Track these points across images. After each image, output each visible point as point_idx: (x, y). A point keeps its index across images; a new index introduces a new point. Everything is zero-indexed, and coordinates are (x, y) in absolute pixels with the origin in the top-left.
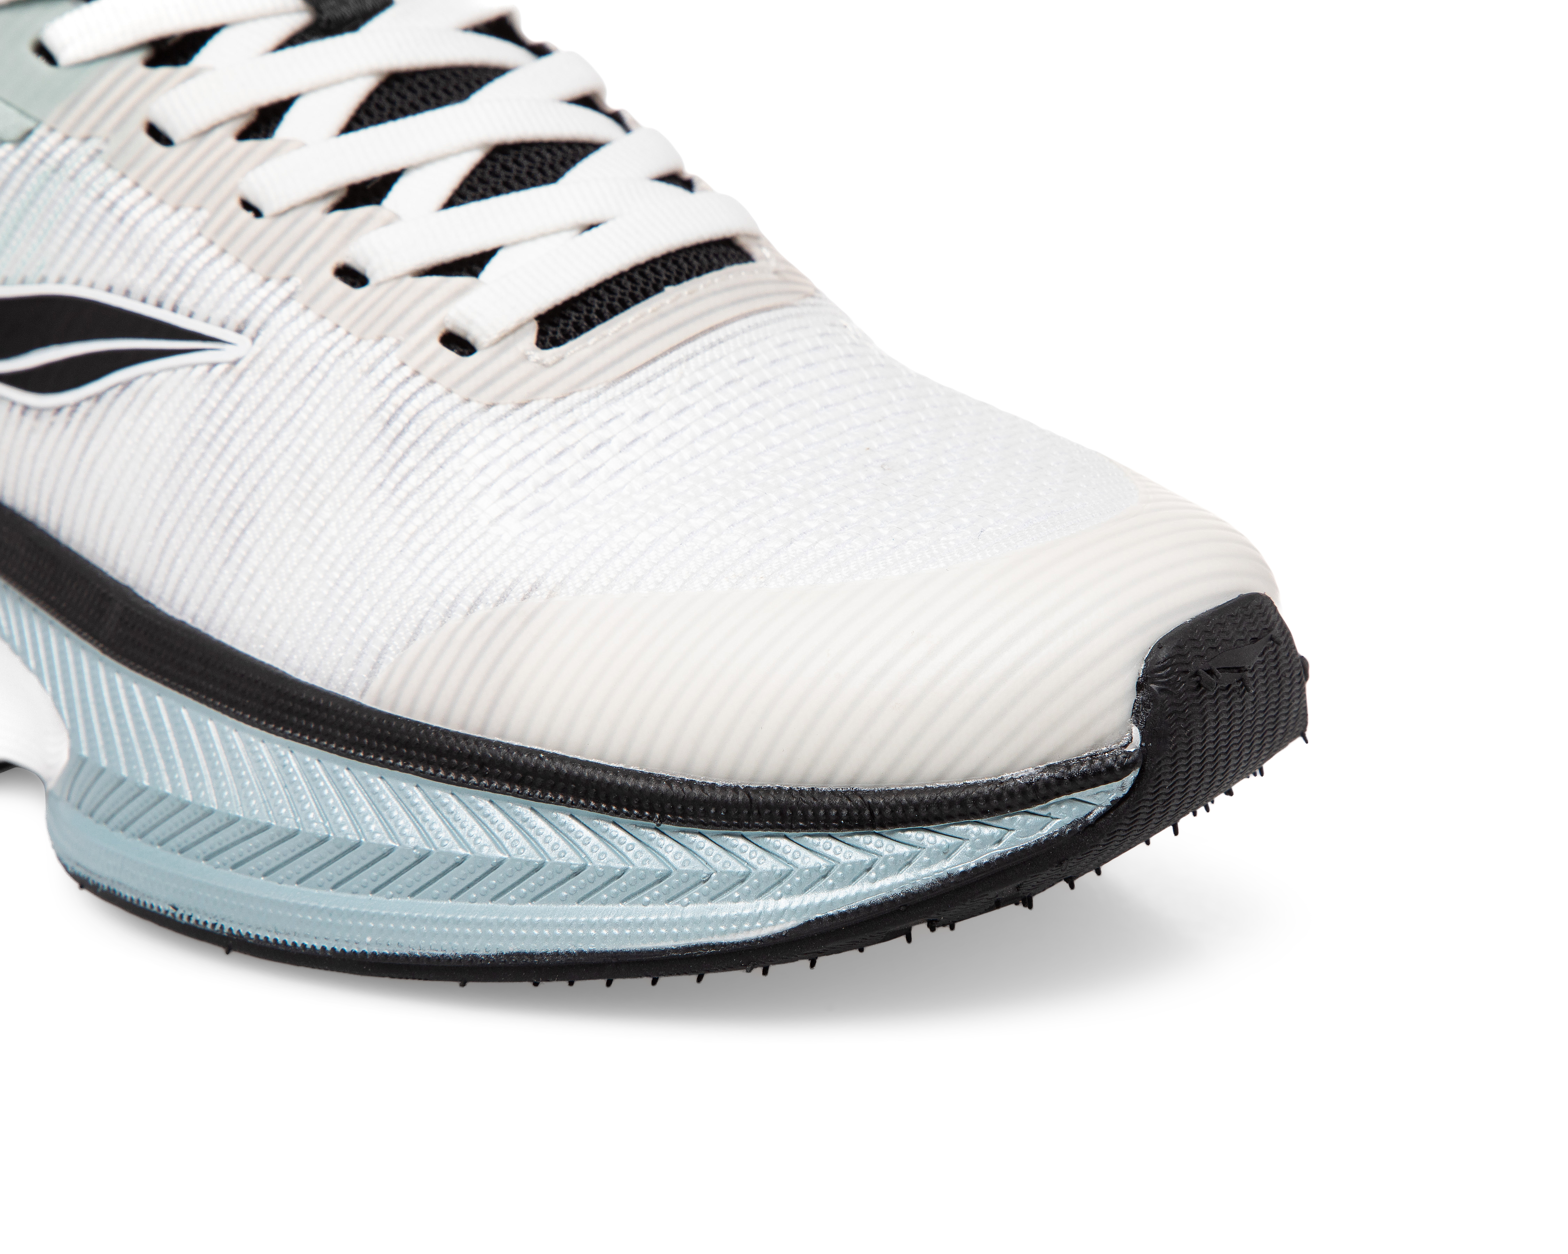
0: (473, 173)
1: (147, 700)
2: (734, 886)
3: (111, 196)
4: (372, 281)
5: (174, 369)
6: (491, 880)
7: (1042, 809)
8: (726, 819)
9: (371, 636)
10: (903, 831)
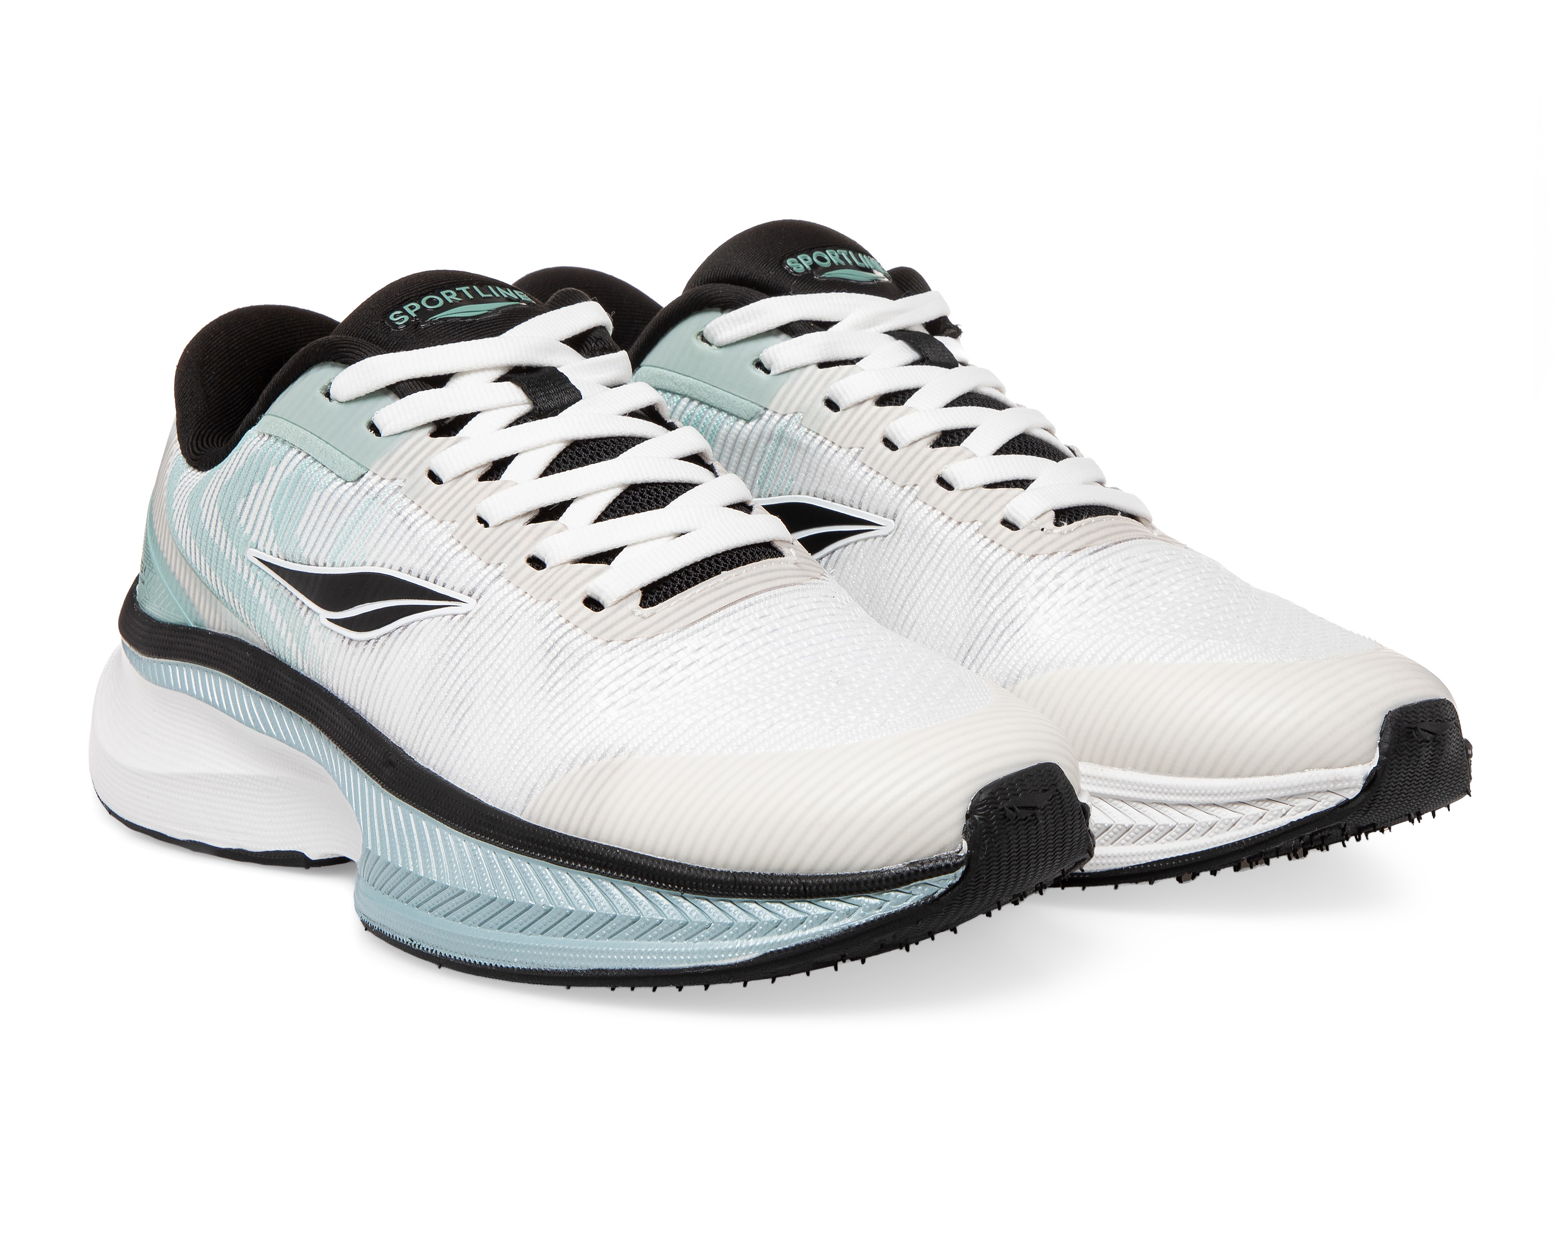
0: (615, 501)
1: (405, 816)
2: (724, 931)
3: (405, 514)
4: (548, 566)
5: (432, 618)
6: (586, 925)
7: (907, 888)
8: (721, 891)
9: (528, 779)
10: (824, 900)
